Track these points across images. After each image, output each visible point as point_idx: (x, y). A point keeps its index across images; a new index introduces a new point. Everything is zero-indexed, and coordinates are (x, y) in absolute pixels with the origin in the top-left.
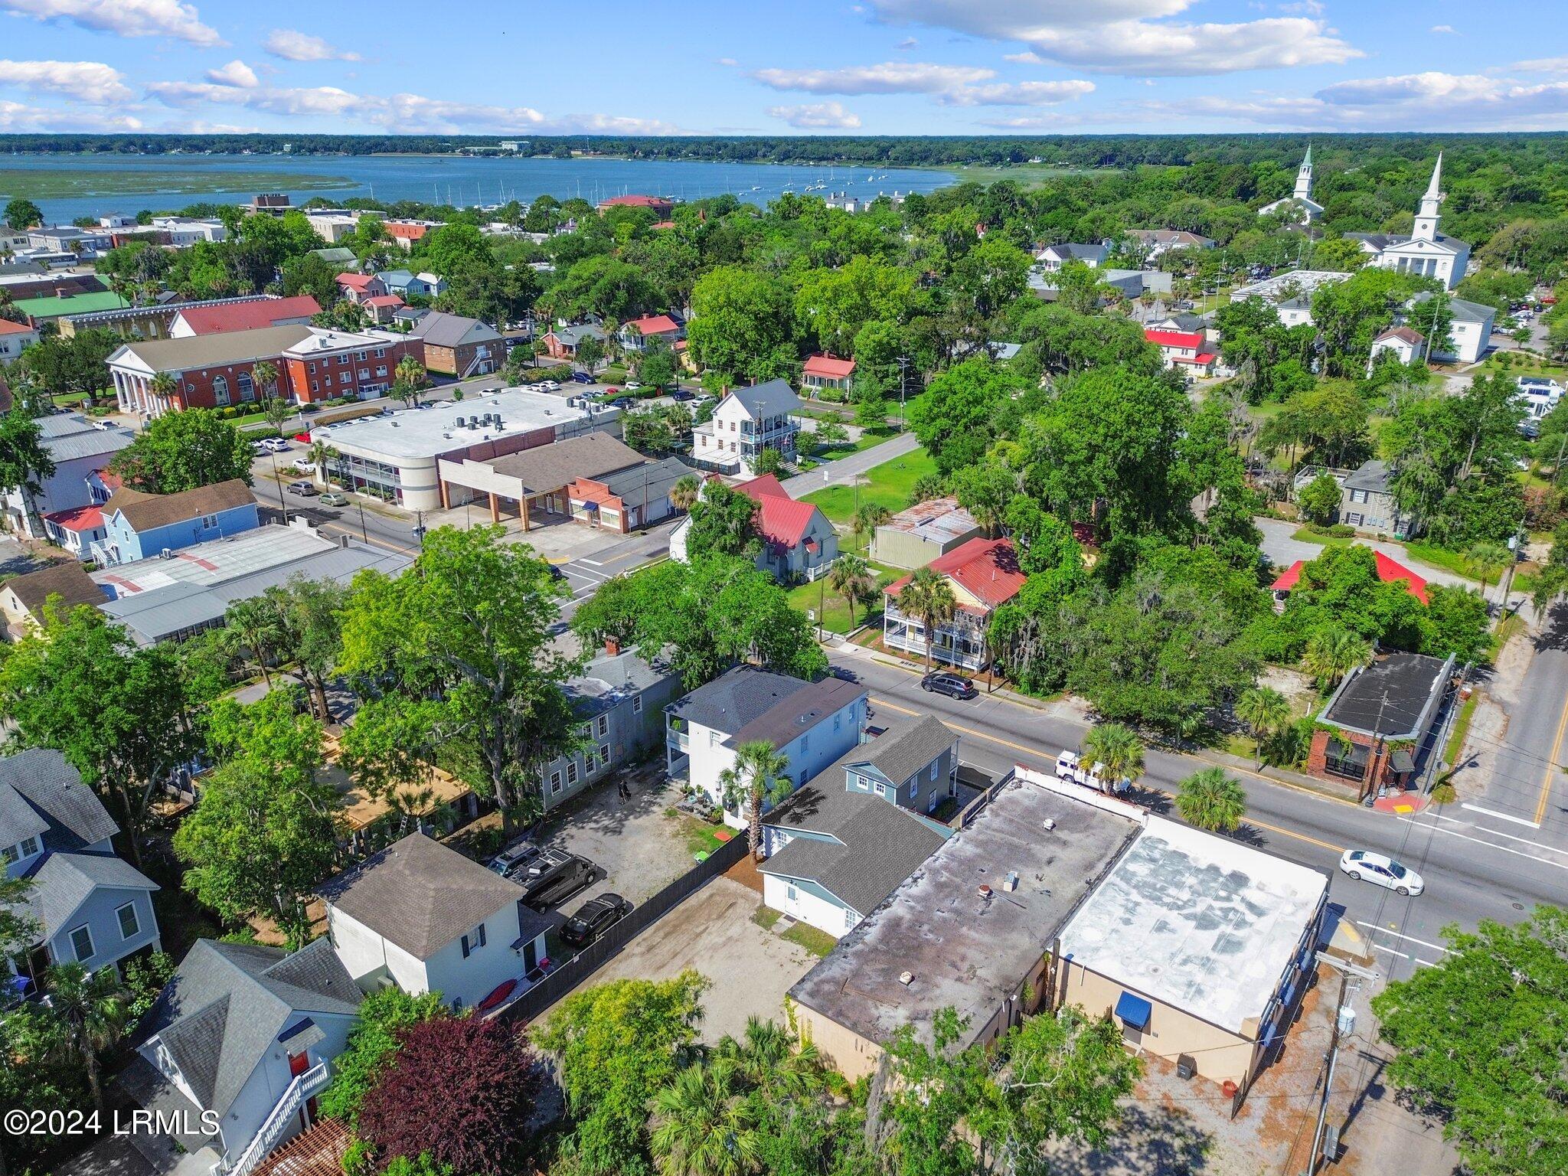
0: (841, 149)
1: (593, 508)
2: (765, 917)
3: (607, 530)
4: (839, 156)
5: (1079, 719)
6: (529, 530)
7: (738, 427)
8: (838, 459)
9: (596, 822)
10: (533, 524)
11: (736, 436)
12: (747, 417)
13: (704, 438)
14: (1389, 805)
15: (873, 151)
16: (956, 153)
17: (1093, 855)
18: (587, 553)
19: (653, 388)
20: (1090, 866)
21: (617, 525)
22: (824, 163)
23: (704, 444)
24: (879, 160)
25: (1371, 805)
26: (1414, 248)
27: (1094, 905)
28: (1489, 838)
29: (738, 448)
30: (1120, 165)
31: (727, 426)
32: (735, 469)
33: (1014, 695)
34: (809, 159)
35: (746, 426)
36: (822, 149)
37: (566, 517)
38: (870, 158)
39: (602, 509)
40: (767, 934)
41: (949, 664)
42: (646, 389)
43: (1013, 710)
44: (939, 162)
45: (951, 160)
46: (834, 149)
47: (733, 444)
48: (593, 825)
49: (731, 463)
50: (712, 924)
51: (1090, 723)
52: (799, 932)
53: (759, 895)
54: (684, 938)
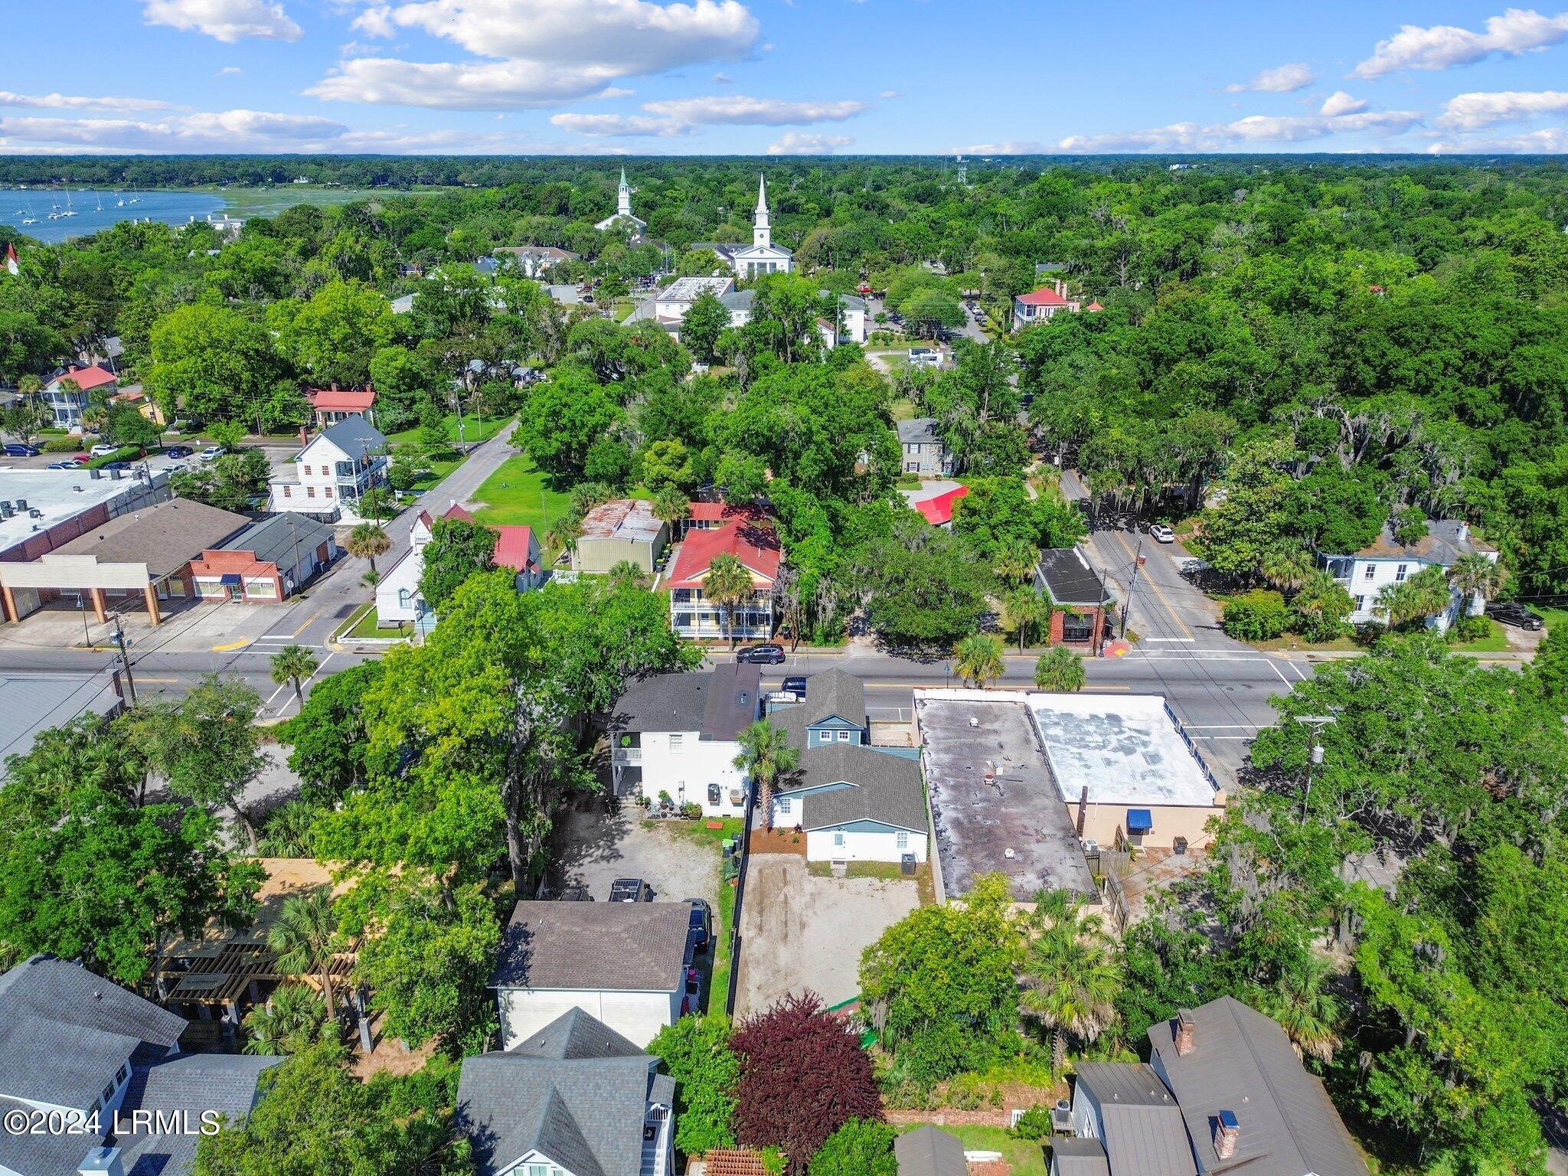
0: (56, 171)
1: (233, 583)
2: (821, 869)
3: (257, 602)
4: (58, 178)
5: (873, 653)
6: (161, 621)
7: (333, 470)
8: (431, 488)
9: (591, 855)
10: (163, 615)
11: (333, 479)
12: (343, 457)
13: (287, 489)
14: (1111, 652)
15: (100, 172)
16: (207, 173)
17: (1020, 733)
18: (266, 629)
19: (136, 449)
20: (1027, 741)
21: (272, 594)
22: (41, 186)
23: (288, 494)
24: (112, 182)
25: (1101, 655)
26: (757, 254)
27: (1057, 763)
28: (1179, 655)
29: (336, 493)
30: (394, 185)
31: (317, 470)
32: (335, 516)
33: (812, 649)
34: (17, 182)
35: (343, 469)
36: (32, 171)
37: (192, 599)
38: (100, 181)
39: (246, 580)
40: (835, 881)
41: (741, 639)
42: (127, 450)
43: (821, 660)
44: (189, 183)
45: (203, 181)
46: (49, 171)
47: (328, 490)
48: (589, 859)
49: (330, 510)
50: (785, 890)
51: (884, 654)
52: (857, 869)
53: (798, 856)
54: (777, 909)
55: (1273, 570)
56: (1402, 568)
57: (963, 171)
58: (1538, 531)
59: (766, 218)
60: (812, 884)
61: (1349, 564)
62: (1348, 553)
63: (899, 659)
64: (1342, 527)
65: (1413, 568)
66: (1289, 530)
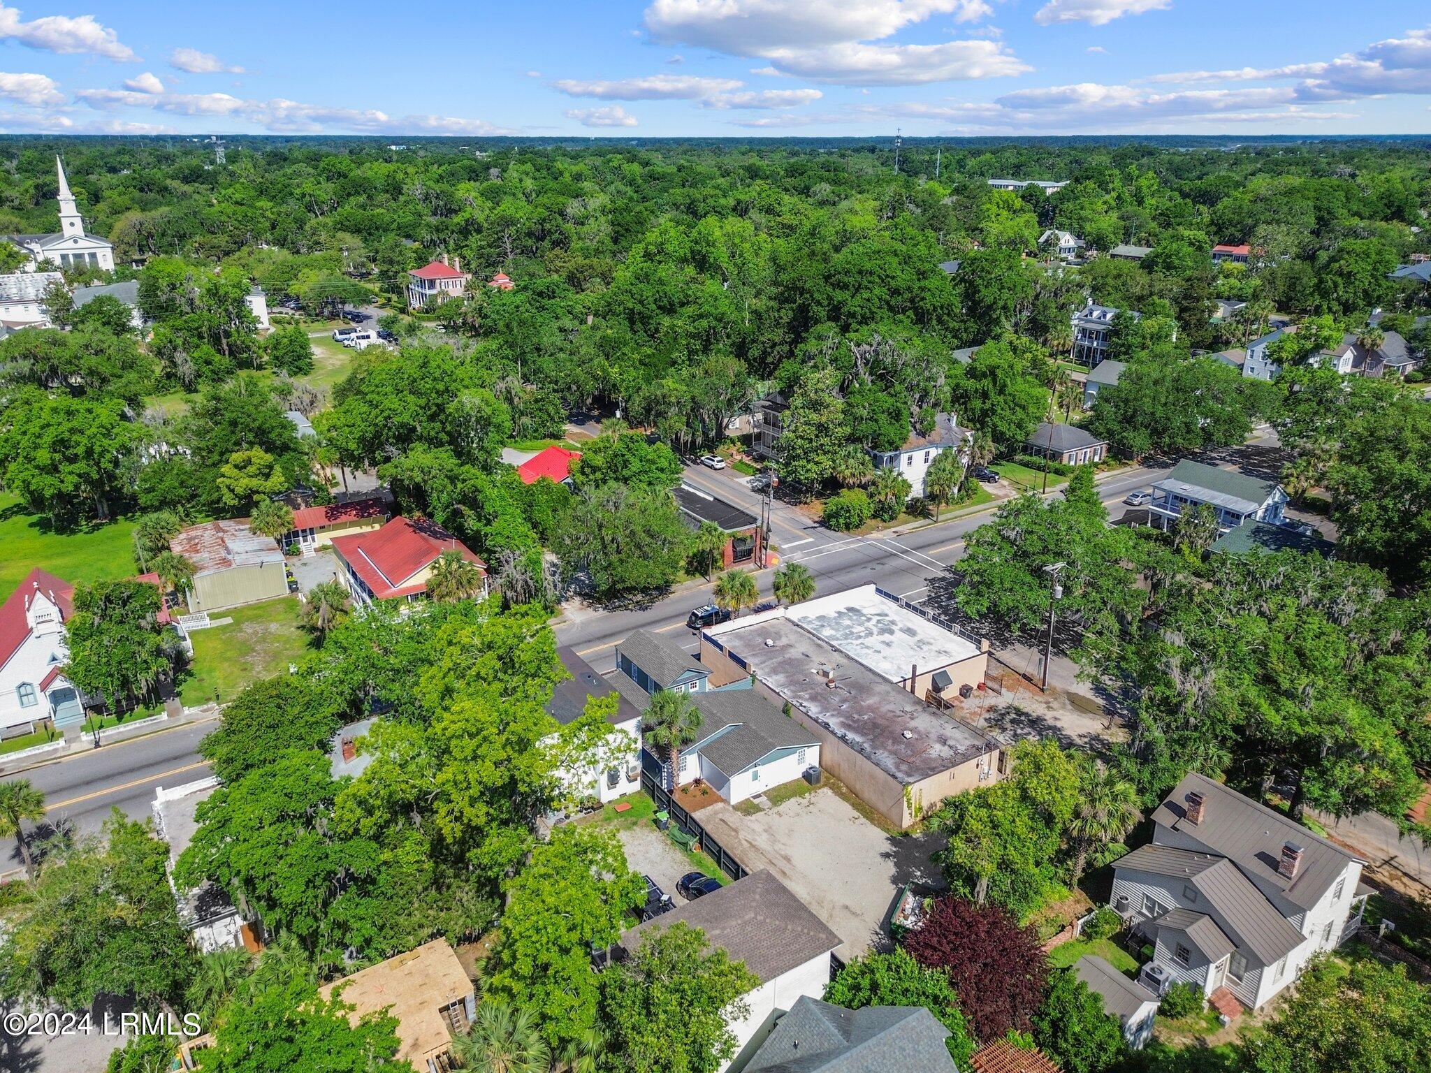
2: (748, 808)
14: (770, 563)
17: (807, 641)
20: (820, 646)
25: (766, 567)
26: (70, 244)
28: (814, 553)
50: (741, 837)
51: (601, 612)
52: (778, 795)
53: (720, 805)
54: (752, 854)
55: (847, 473)
56: (927, 454)
57: (221, 151)
58: (978, 413)
59: (73, 205)
60: (755, 822)
61: (897, 456)
62: (897, 449)
63: (618, 613)
64: (890, 431)
65: (934, 452)
66: (852, 439)
